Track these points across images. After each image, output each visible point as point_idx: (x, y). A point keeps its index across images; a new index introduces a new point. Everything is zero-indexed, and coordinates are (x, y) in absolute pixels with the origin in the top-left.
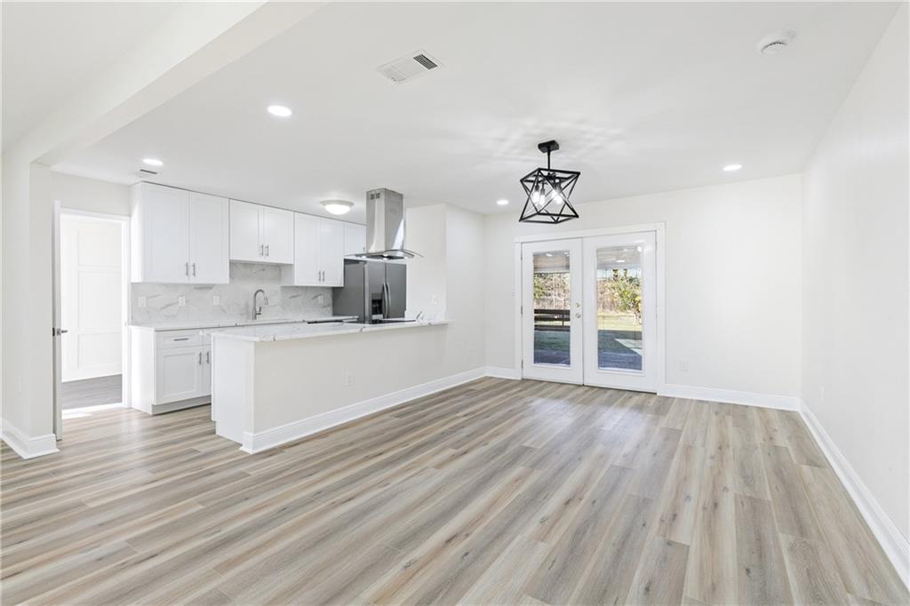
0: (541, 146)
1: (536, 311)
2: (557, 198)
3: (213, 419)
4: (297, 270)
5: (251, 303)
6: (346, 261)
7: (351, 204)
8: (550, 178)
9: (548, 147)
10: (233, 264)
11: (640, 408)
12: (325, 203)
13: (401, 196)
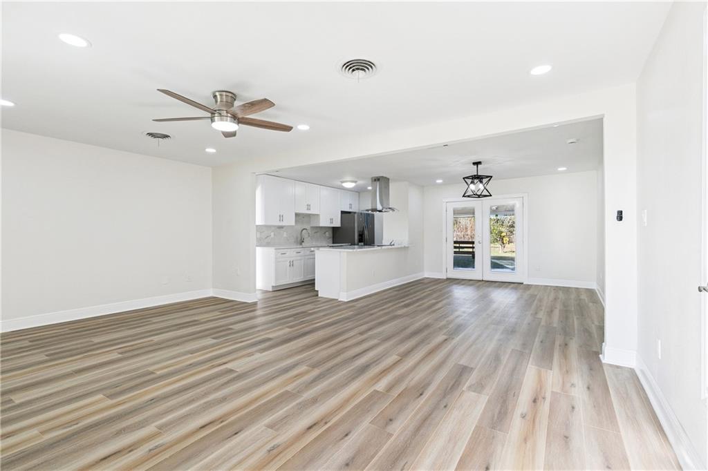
0: (474, 164)
1: (455, 242)
2: (481, 186)
3: (316, 289)
4: (321, 217)
5: (299, 236)
6: (343, 212)
7: (355, 182)
8: (479, 178)
9: (477, 164)
10: (297, 215)
11: (516, 289)
12: (342, 182)
13: (388, 179)
